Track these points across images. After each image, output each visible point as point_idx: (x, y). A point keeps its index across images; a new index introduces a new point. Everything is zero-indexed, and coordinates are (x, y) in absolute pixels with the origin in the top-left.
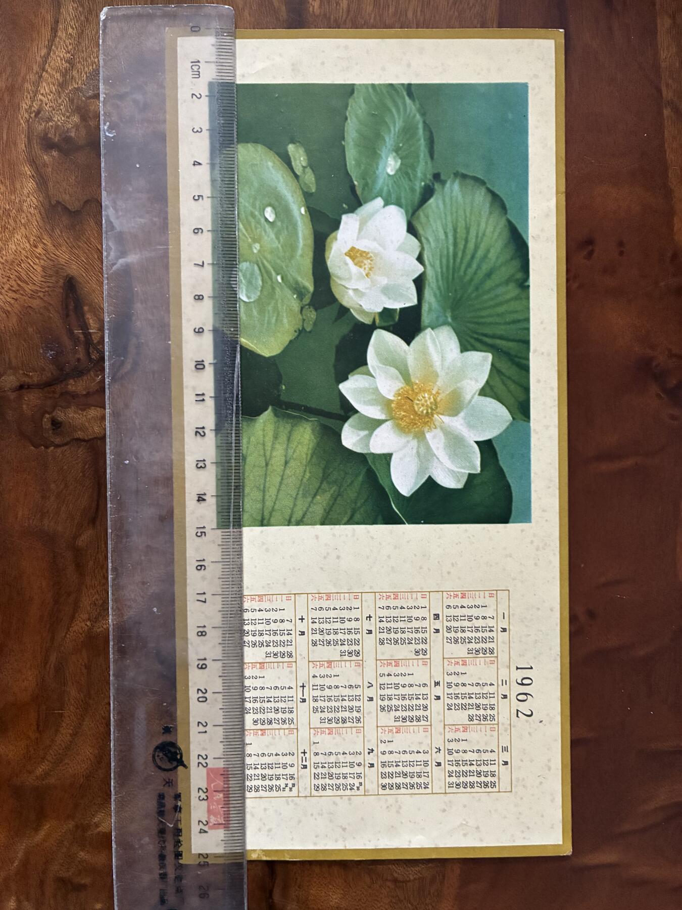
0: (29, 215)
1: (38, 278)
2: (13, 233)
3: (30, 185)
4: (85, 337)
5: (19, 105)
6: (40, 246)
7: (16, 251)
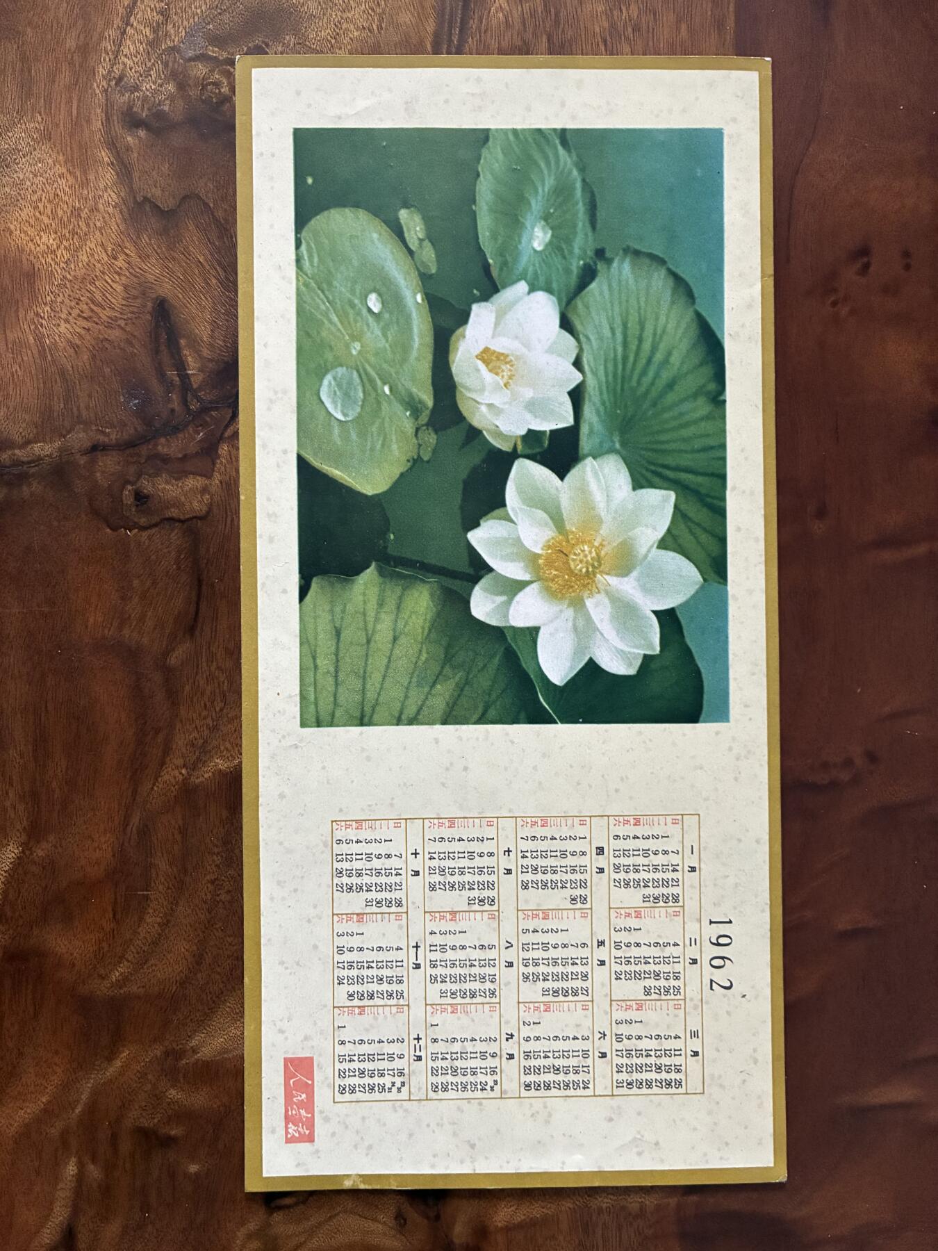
0: (107, 216)
1: (117, 301)
2: (85, 240)
3: (109, 176)
4: (181, 380)
5: (94, 71)
6: (121, 257)
7: (88, 265)
